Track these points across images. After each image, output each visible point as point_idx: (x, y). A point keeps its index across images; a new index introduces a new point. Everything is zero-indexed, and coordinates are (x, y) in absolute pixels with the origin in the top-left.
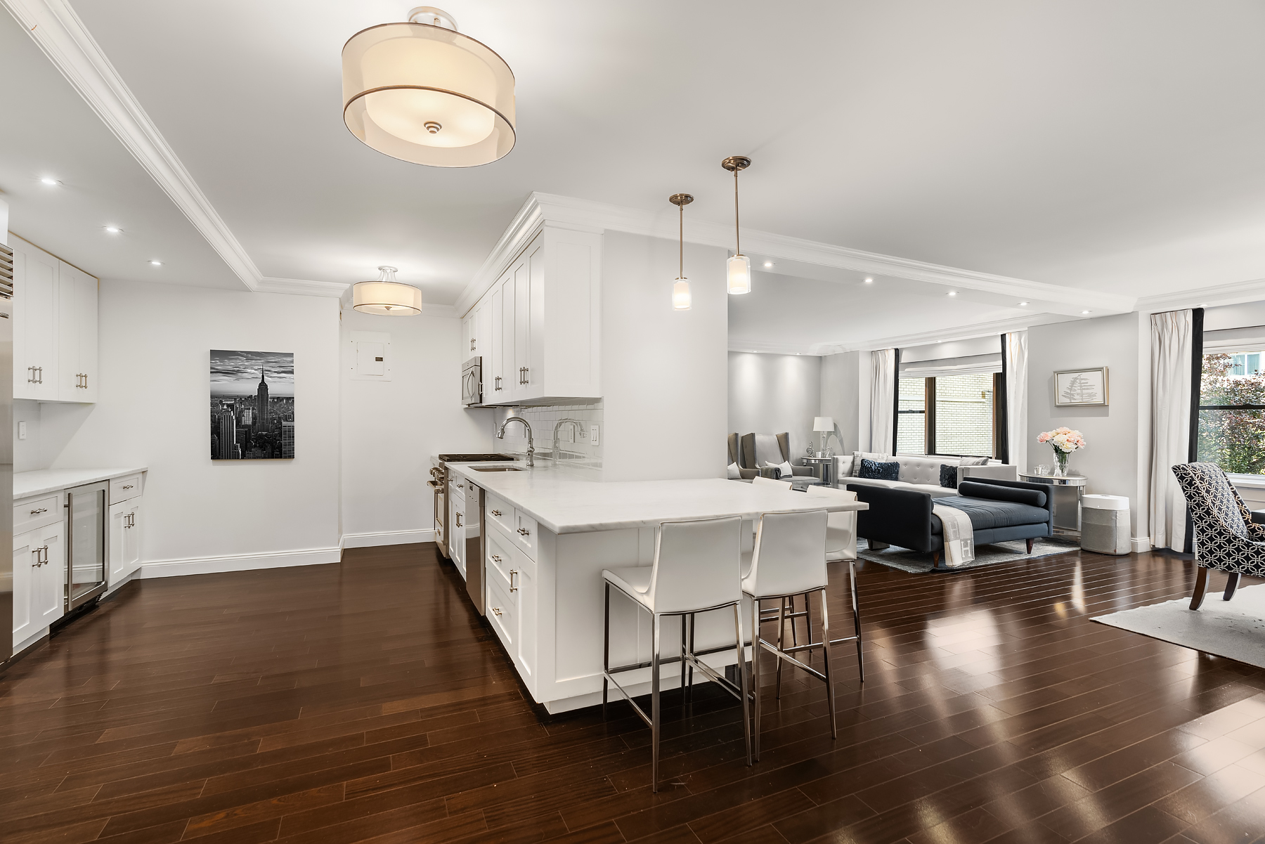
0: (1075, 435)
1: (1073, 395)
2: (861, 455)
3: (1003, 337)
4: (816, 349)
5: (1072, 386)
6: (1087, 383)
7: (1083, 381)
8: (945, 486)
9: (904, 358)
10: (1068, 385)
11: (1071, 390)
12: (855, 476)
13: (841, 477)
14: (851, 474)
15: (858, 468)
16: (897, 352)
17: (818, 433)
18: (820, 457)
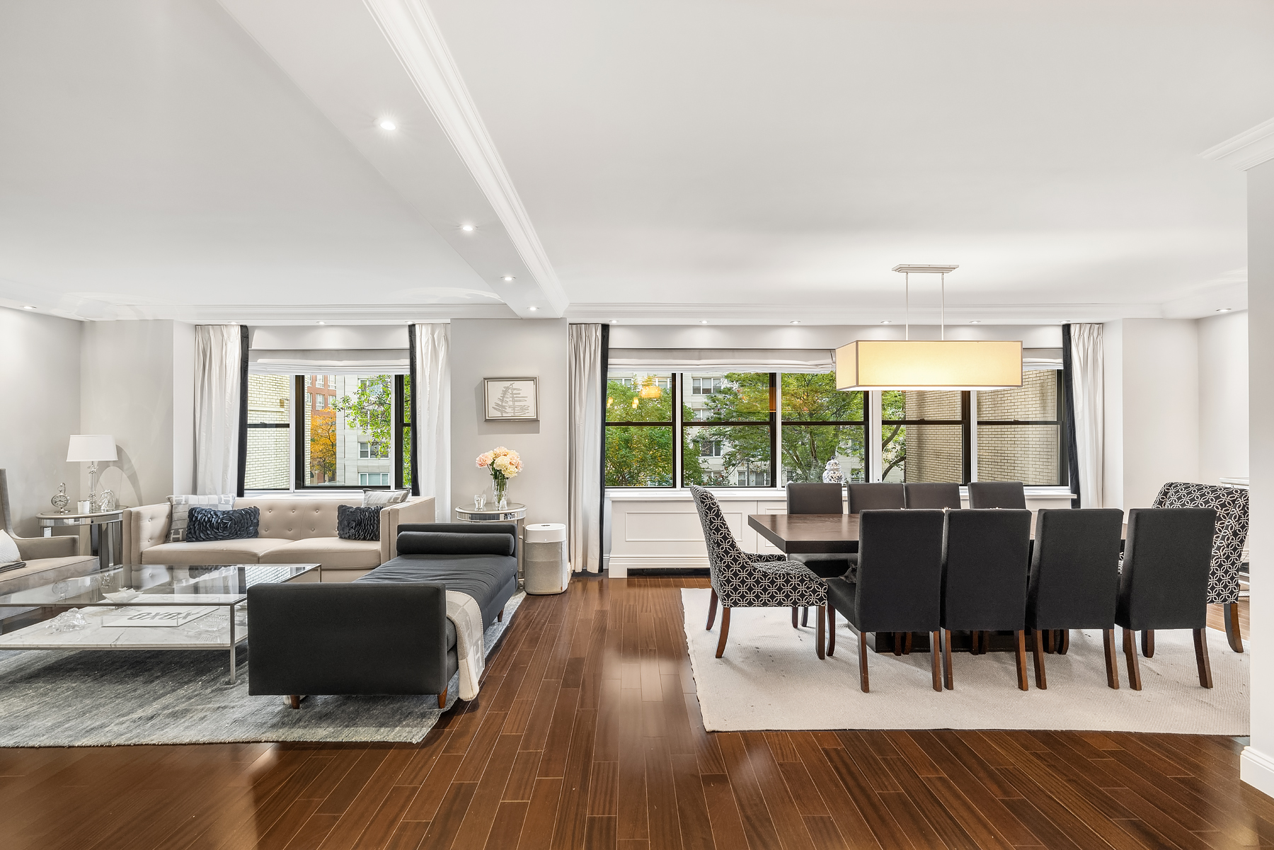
0: (514, 455)
1: (504, 407)
2: (186, 502)
3: (412, 328)
4: (73, 305)
5: (503, 397)
6: (519, 394)
7: (515, 392)
8: (349, 538)
9: (257, 342)
10: (499, 395)
11: (502, 401)
12: (176, 540)
13: (146, 546)
14: (166, 537)
15: (181, 525)
16: (245, 333)
17: (77, 465)
18: (87, 511)
